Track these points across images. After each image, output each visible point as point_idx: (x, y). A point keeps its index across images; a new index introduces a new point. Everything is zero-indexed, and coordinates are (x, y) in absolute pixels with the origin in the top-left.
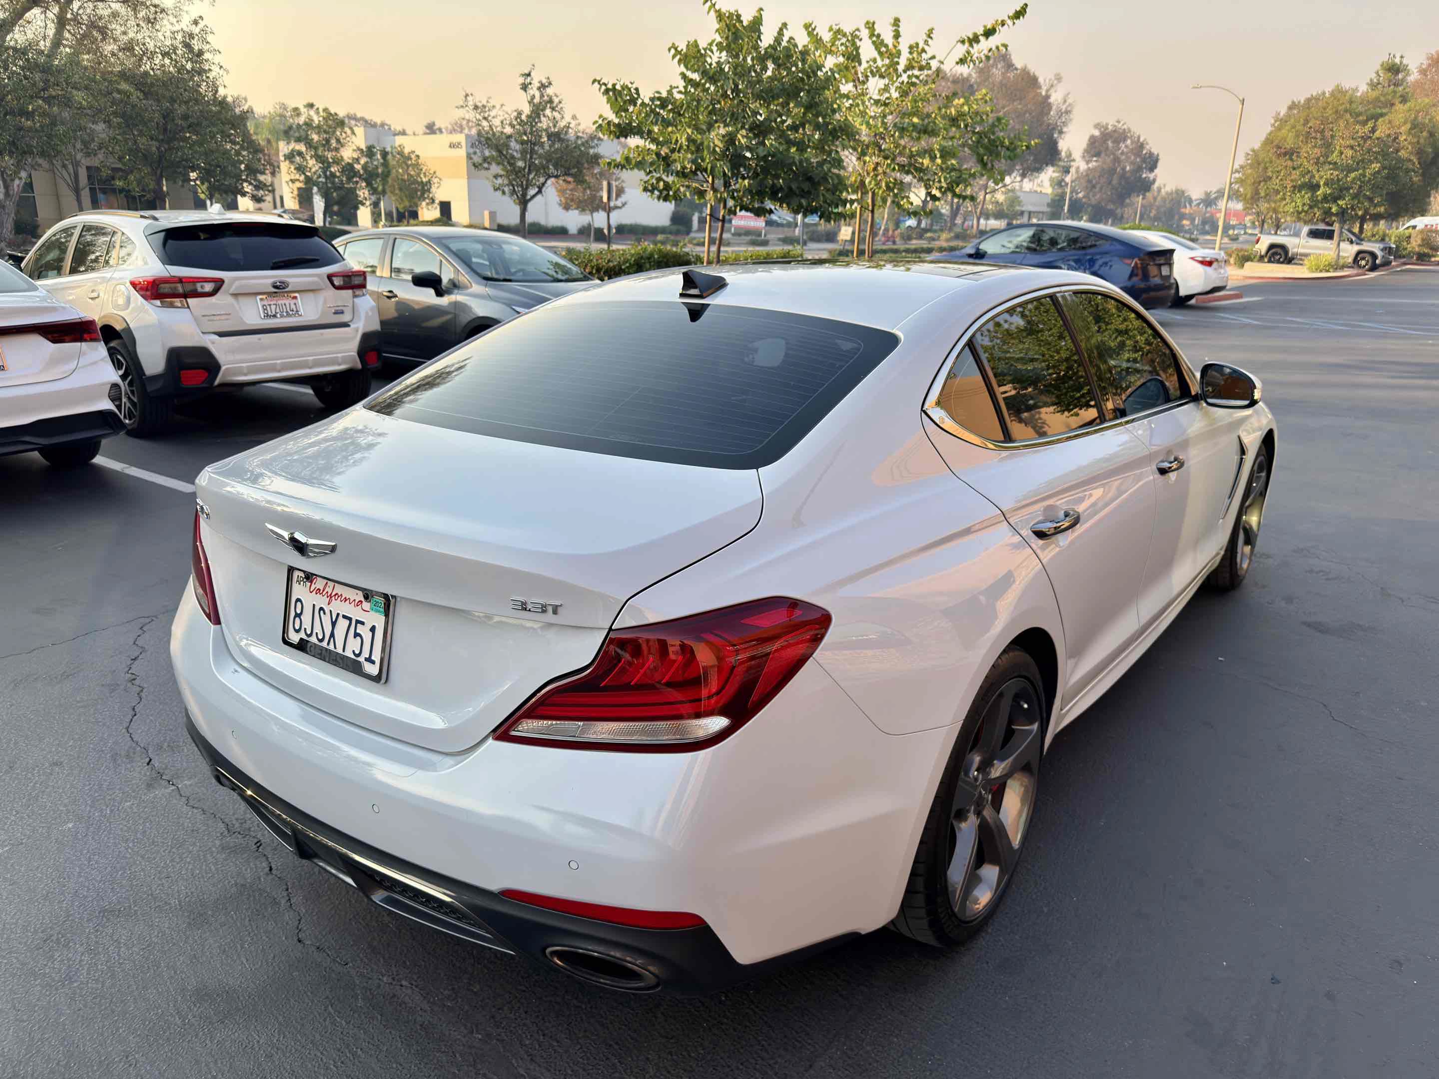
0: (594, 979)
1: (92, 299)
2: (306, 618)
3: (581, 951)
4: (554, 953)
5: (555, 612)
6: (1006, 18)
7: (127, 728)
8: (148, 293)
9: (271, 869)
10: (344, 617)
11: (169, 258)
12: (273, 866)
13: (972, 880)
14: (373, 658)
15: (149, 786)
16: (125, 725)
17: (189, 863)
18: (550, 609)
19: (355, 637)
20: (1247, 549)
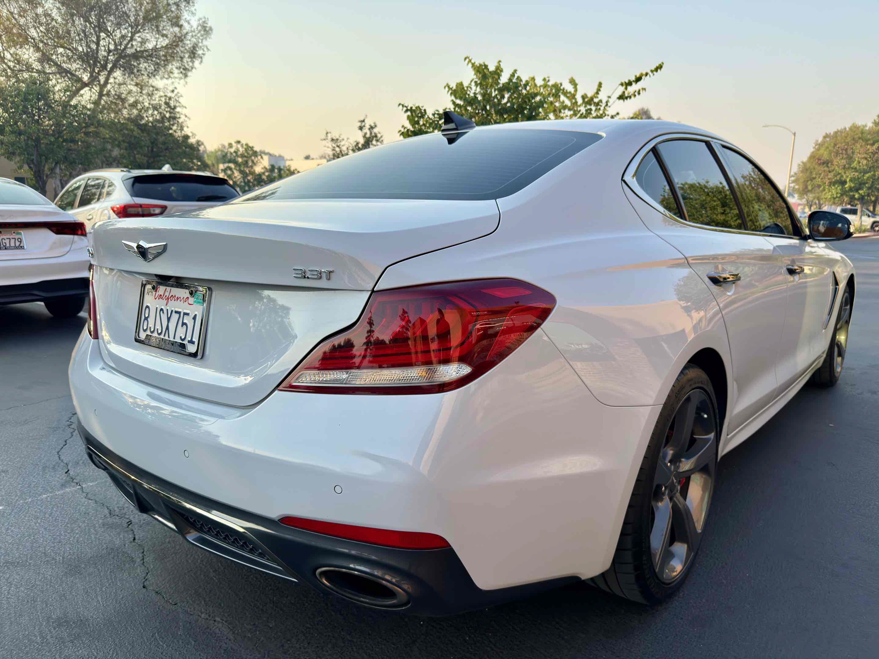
0: (356, 598)
1: (89, 220)
2: (151, 320)
3: (344, 570)
4: (323, 573)
6: (649, 72)
7: (58, 452)
8: (120, 215)
9: (134, 539)
10: (176, 312)
11: (135, 193)
12: (137, 537)
14: (194, 340)
15: (63, 486)
16: (57, 450)
18: (324, 275)
19: (182, 326)
20: (839, 359)
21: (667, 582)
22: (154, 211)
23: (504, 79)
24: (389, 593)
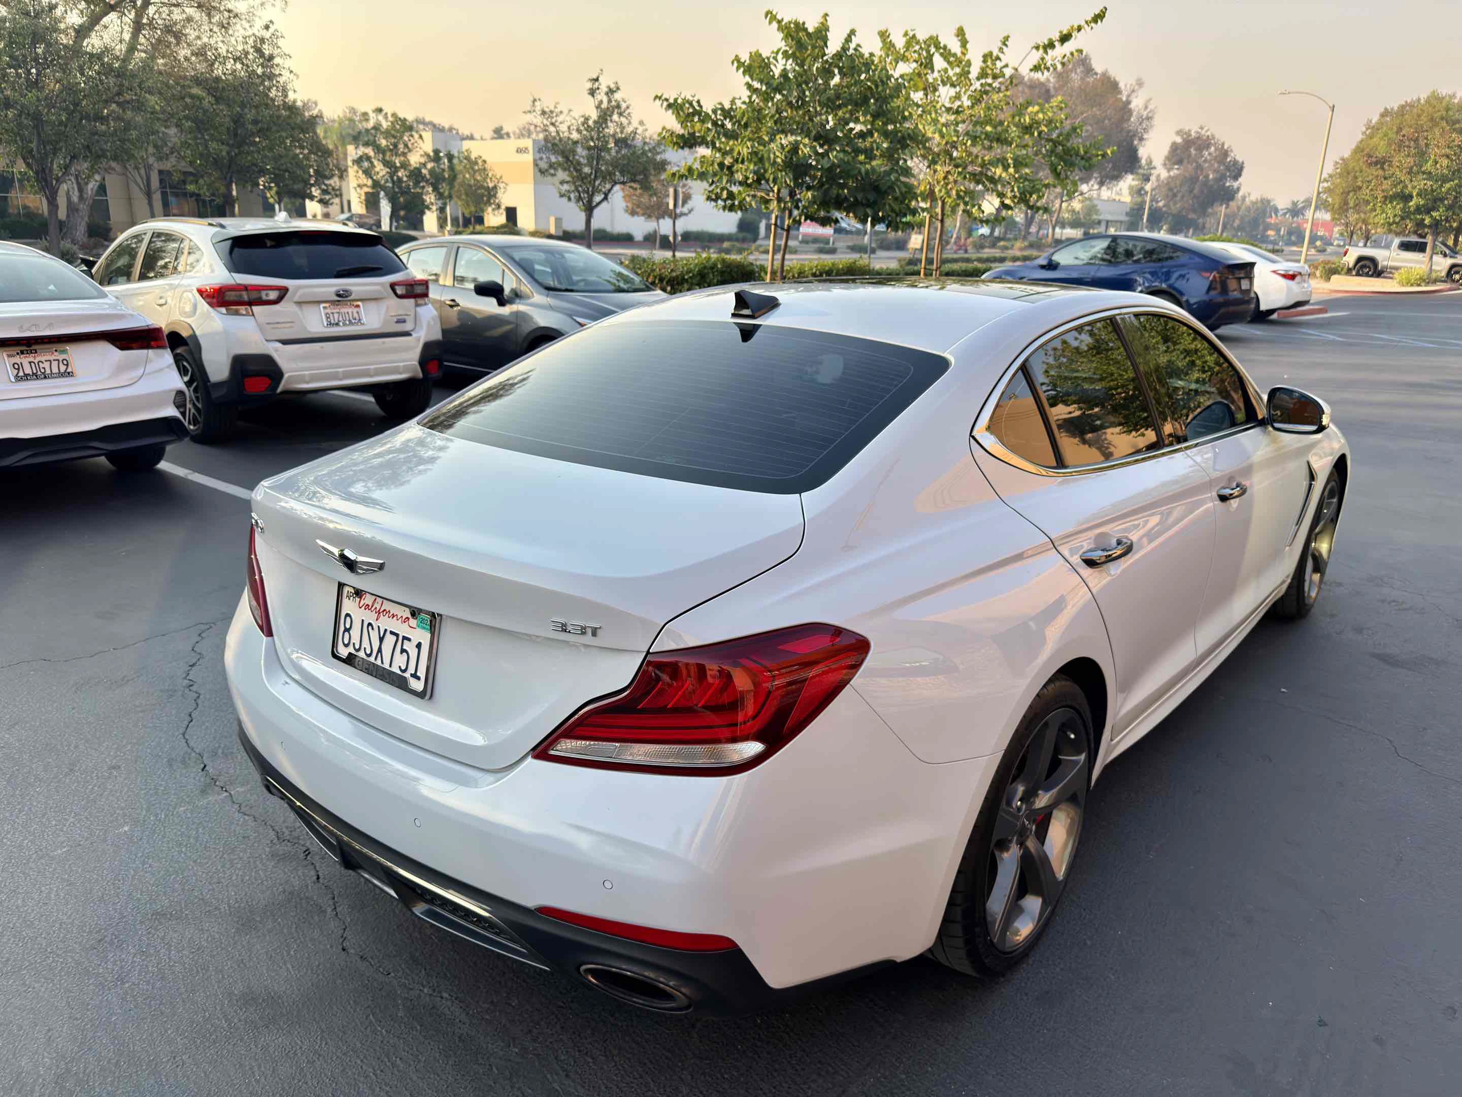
0: (627, 997)
1: (161, 305)
2: (355, 633)
3: (614, 970)
4: (588, 971)
5: (594, 634)
6: (1083, 23)
7: (184, 734)
8: (215, 301)
9: (318, 878)
10: (392, 633)
11: (235, 266)
12: (321, 875)
13: (1014, 910)
14: (418, 674)
15: (203, 792)
16: (181, 731)
17: (239, 869)
18: (589, 631)
19: (401, 653)
20: (1316, 577)
21: (1010, 950)
22: (267, 295)
23: (833, 46)
24: (665, 995)
